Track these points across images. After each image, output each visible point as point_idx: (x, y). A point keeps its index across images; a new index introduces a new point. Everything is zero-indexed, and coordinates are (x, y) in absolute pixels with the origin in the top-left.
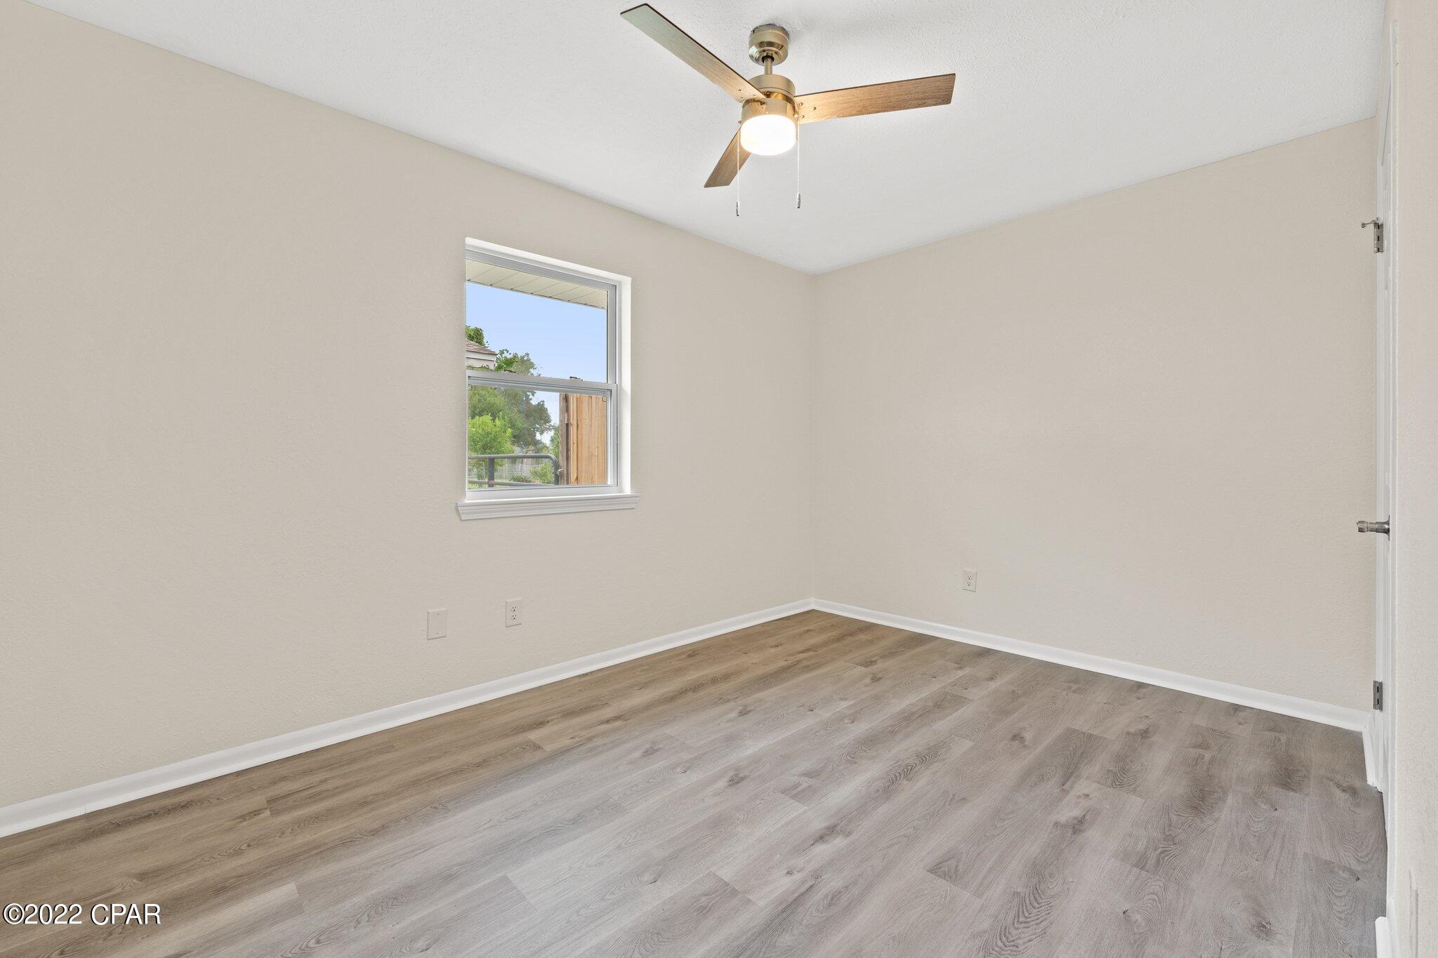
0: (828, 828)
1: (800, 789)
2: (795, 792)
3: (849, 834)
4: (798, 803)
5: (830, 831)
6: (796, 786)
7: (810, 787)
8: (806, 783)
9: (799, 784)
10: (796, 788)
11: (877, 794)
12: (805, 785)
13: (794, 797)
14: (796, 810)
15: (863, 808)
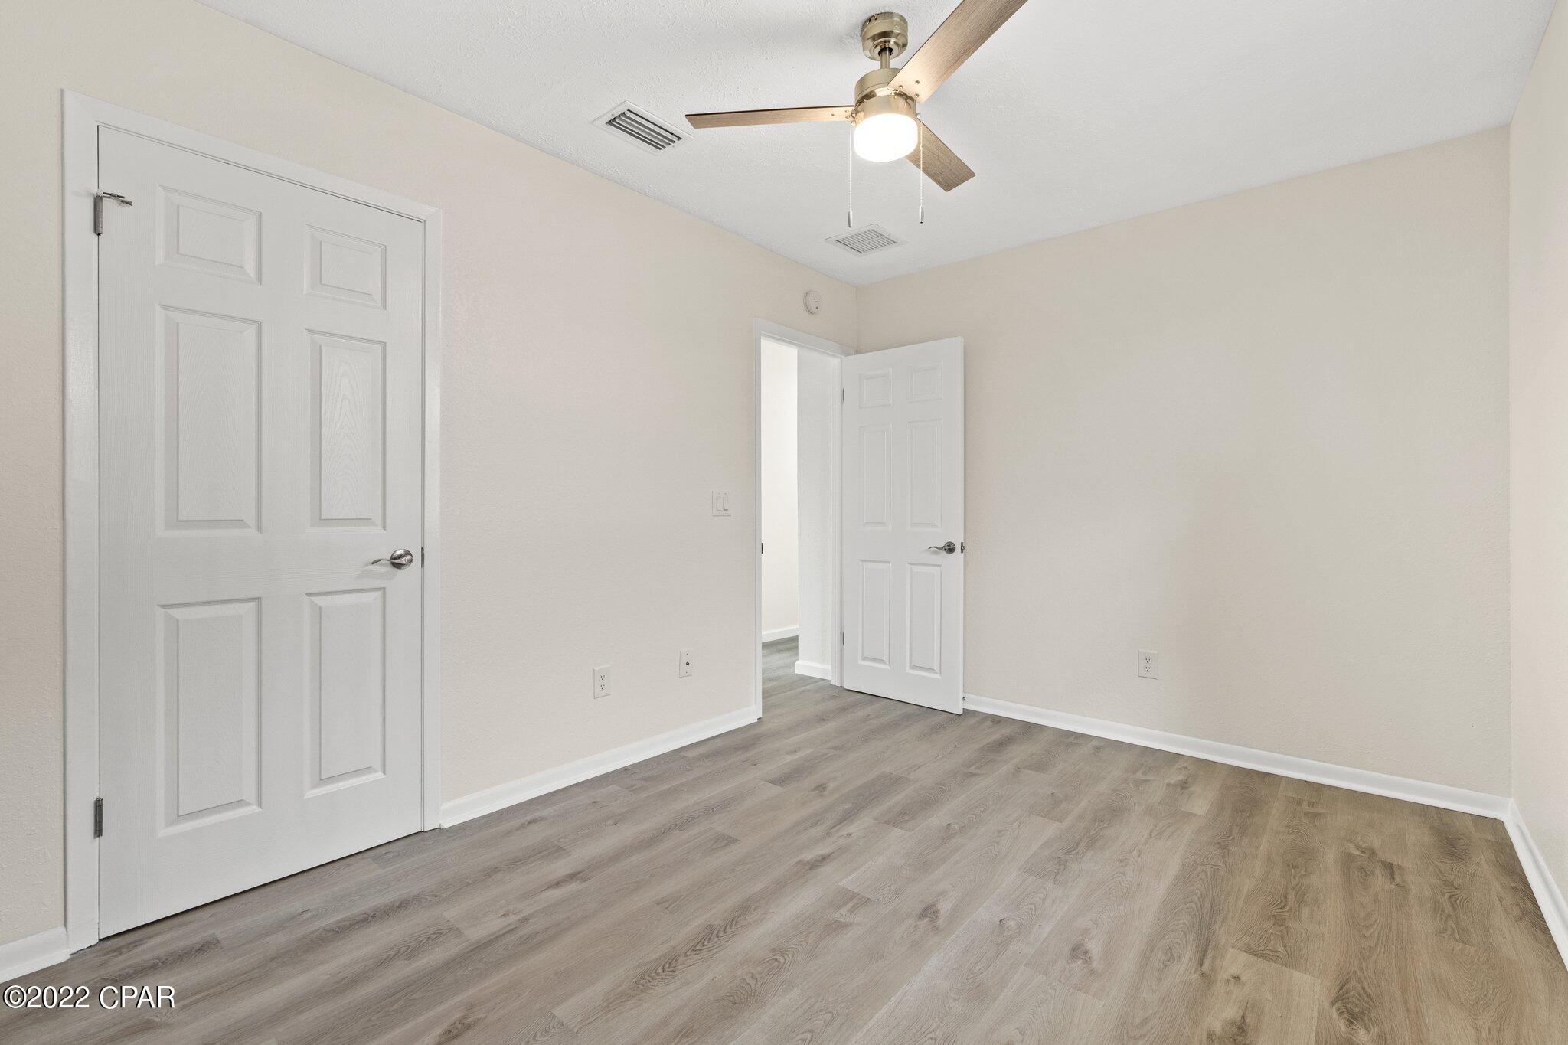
0: (818, 867)
1: (849, 906)
2: (855, 901)
3: (798, 863)
4: (849, 888)
5: (814, 865)
6: (855, 908)
7: (839, 908)
8: (842, 915)
9: (851, 912)
10: (854, 906)
11: (758, 904)
12: (843, 911)
13: (854, 896)
14: (850, 882)
15: (779, 888)
